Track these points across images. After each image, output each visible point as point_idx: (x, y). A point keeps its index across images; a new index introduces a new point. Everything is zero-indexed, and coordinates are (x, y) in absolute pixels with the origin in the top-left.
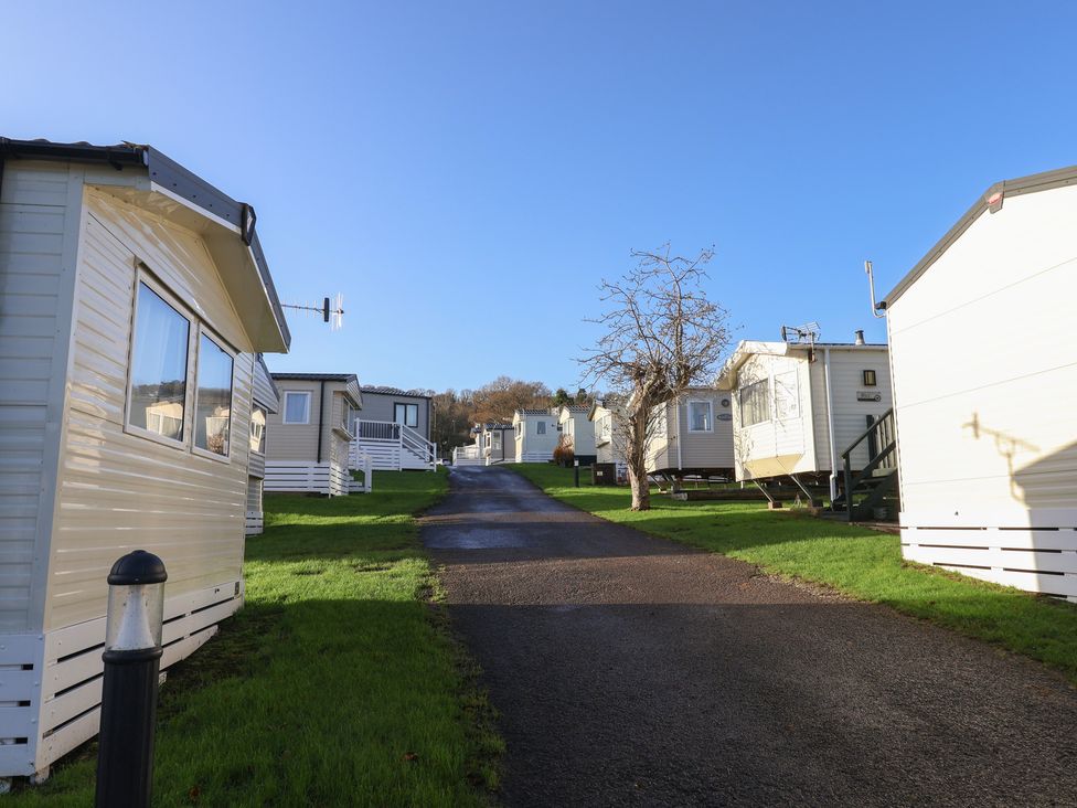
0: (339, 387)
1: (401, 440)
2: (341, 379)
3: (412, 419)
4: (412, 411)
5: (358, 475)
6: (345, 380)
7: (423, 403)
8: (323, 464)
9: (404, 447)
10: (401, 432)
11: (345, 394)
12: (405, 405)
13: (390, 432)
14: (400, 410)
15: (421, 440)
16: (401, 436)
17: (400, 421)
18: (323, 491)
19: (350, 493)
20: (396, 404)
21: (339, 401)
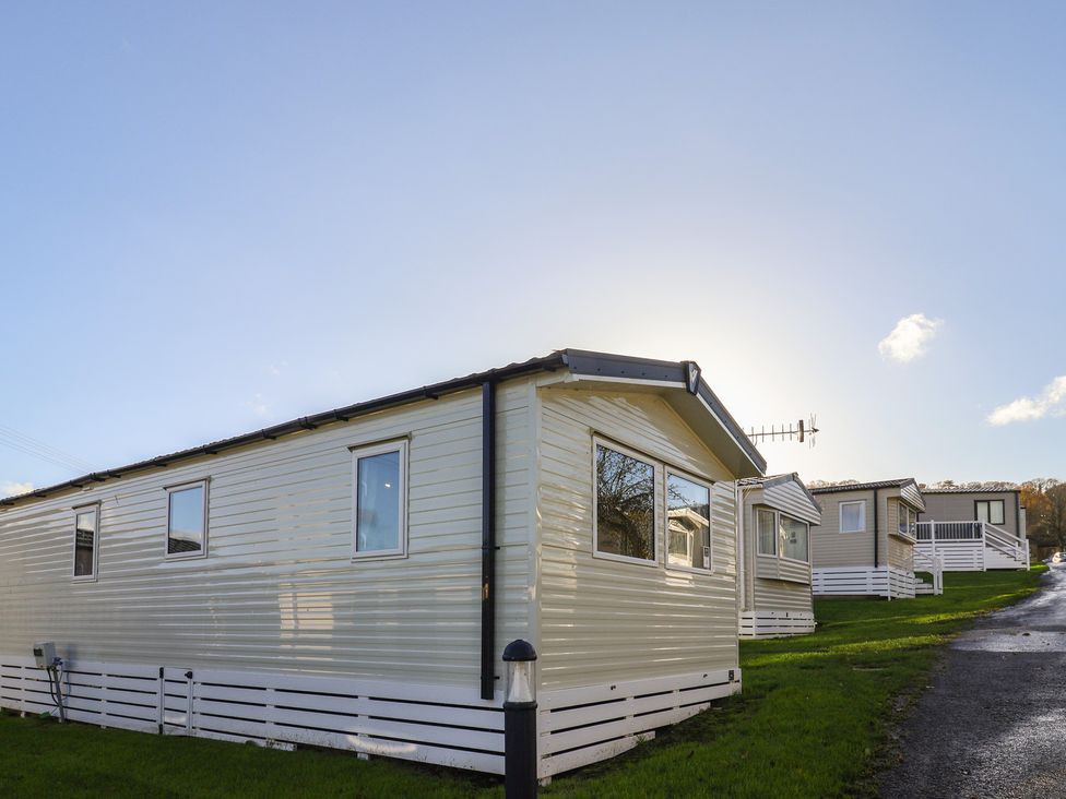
0: (892, 493)
1: (983, 539)
2: (894, 485)
3: (997, 517)
4: (996, 507)
5: (926, 577)
6: (898, 486)
7: (1010, 498)
8: (881, 568)
9: (988, 545)
10: (984, 530)
11: (900, 498)
12: (988, 502)
13: (970, 532)
14: (982, 508)
15: (1010, 538)
16: (984, 534)
17: (982, 520)
18: (882, 594)
19: (917, 595)
20: (976, 502)
21: (895, 506)
